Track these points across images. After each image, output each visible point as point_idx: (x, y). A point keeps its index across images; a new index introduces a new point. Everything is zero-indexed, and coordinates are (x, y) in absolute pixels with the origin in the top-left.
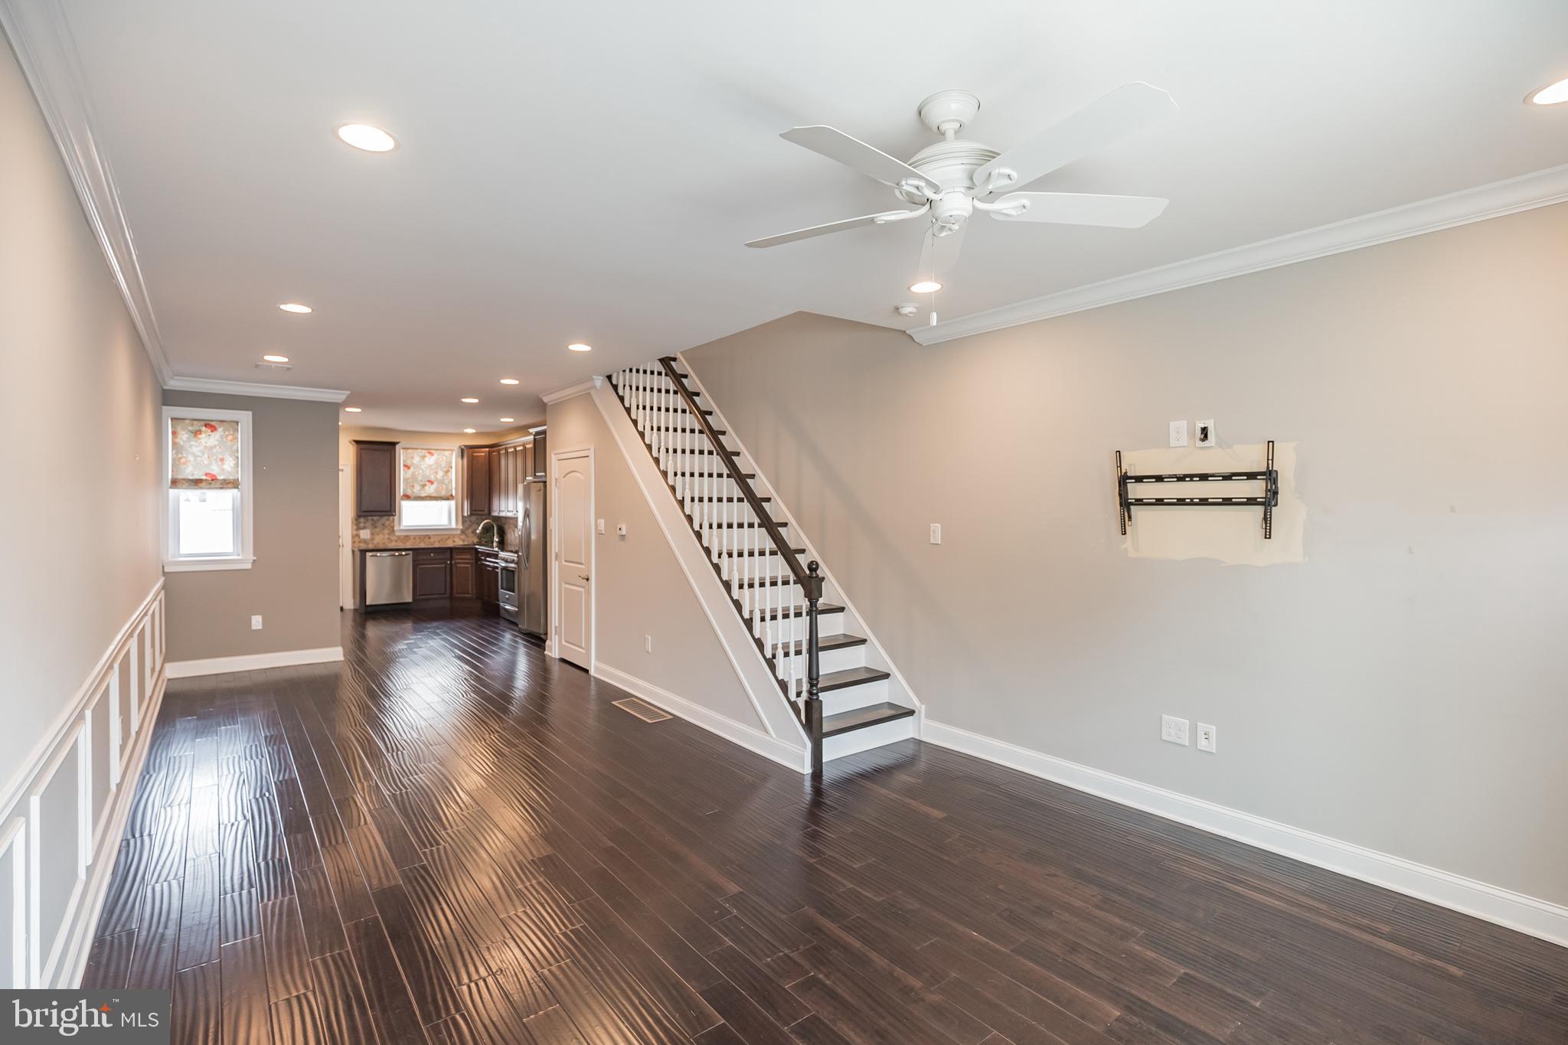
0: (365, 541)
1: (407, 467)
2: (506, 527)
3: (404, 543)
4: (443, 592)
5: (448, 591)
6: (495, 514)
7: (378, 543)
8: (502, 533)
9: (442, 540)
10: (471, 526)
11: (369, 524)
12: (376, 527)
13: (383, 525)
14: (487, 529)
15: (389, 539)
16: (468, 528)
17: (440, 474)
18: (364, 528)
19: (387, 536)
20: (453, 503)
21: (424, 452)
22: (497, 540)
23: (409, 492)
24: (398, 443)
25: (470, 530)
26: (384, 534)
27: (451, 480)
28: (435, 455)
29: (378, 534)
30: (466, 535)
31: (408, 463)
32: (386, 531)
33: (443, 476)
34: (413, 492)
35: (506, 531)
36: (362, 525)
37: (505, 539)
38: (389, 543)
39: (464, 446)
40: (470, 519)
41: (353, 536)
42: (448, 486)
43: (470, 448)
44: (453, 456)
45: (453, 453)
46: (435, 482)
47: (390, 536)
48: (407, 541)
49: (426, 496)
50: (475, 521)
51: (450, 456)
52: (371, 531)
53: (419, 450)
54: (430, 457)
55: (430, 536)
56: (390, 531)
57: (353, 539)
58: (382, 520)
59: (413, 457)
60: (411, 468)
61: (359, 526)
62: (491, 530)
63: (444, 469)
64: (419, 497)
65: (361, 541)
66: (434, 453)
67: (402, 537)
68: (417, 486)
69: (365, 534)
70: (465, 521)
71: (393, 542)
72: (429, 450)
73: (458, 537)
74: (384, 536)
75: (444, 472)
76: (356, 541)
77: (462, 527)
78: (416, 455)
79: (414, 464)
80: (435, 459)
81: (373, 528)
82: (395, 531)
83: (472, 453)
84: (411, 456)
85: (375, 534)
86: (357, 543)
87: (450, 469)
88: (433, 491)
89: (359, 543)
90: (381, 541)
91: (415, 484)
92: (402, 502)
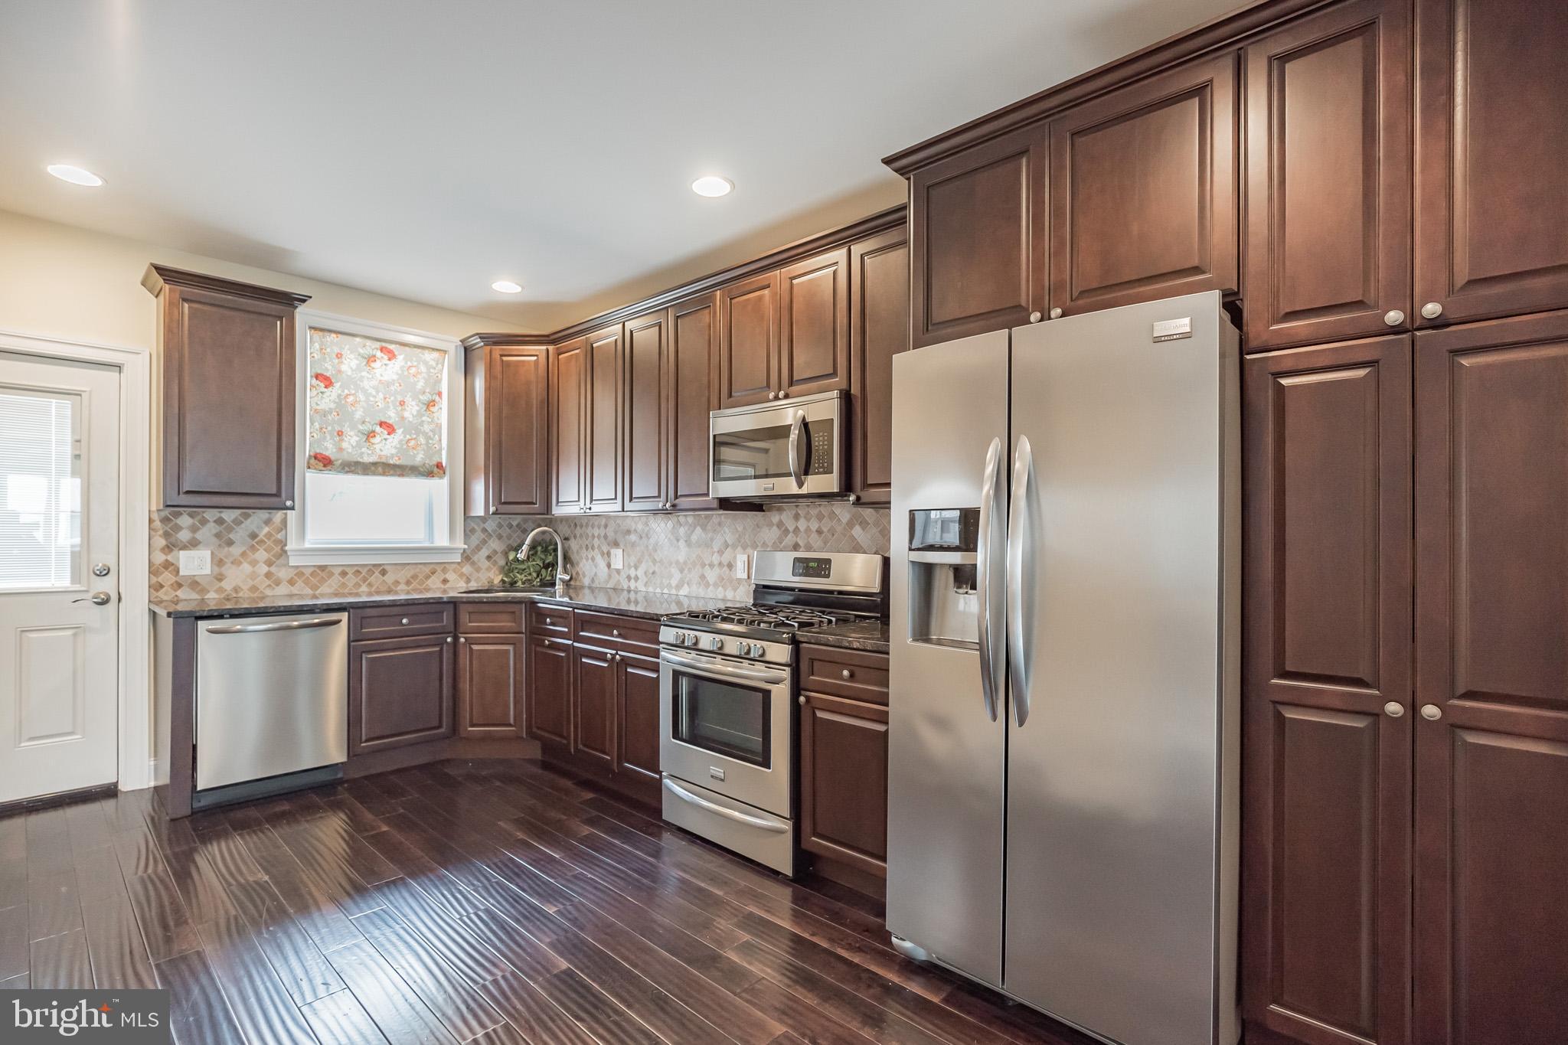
0: (194, 584)
1: (324, 380)
3: (315, 588)
4: (435, 724)
5: (447, 719)
6: (560, 510)
7: (236, 590)
9: (415, 577)
10: (484, 542)
11: (207, 532)
12: (230, 543)
13: (253, 536)
14: (537, 549)
15: (268, 575)
16: (478, 548)
17: (412, 409)
18: (193, 544)
19: (265, 569)
20: (441, 485)
21: (372, 347)
22: (564, 578)
23: (329, 449)
24: (303, 300)
26: (254, 563)
27: (440, 427)
28: (400, 358)
29: (236, 563)
30: (473, 564)
31: (328, 369)
32: (262, 555)
33: (420, 414)
34: (341, 449)
36: (184, 536)
37: (577, 575)
38: (268, 592)
39: (480, 338)
40: (482, 525)
41: (153, 571)
42: (430, 442)
43: (496, 343)
44: (443, 366)
45: (445, 352)
46: (399, 431)
47: (273, 569)
48: (323, 581)
49: (375, 464)
50: (494, 531)
51: (437, 364)
52: (212, 553)
53: (358, 339)
54: (388, 362)
55: (386, 567)
56: (274, 556)
57: (154, 579)
58: (249, 520)
59: (339, 356)
60: (337, 385)
61: (173, 540)
62: (539, 553)
63: (421, 397)
64: (357, 463)
65: (180, 585)
66: (396, 353)
67: (308, 572)
68: (352, 433)
69: (195, 563)
70: (473, 531)
71: (283, 590)
72: (384, 344)
73: (454, 571)
74: (254, 572)
75: (420, 405)
76: (162, 586)
77: (466, 547)
78: (346, 352)
79: (344, 375)
80: (402, 368)
81: (220, 545)
82: (288, 557)
83: (501, 356)
84: (336, 350)
85: (227, 566)
86: (166, 594)
87: (437, 398)
88: (394, 451)
89: (175, 591)
90: (245, 587)
91: (346, 429)
92: (310, 475)
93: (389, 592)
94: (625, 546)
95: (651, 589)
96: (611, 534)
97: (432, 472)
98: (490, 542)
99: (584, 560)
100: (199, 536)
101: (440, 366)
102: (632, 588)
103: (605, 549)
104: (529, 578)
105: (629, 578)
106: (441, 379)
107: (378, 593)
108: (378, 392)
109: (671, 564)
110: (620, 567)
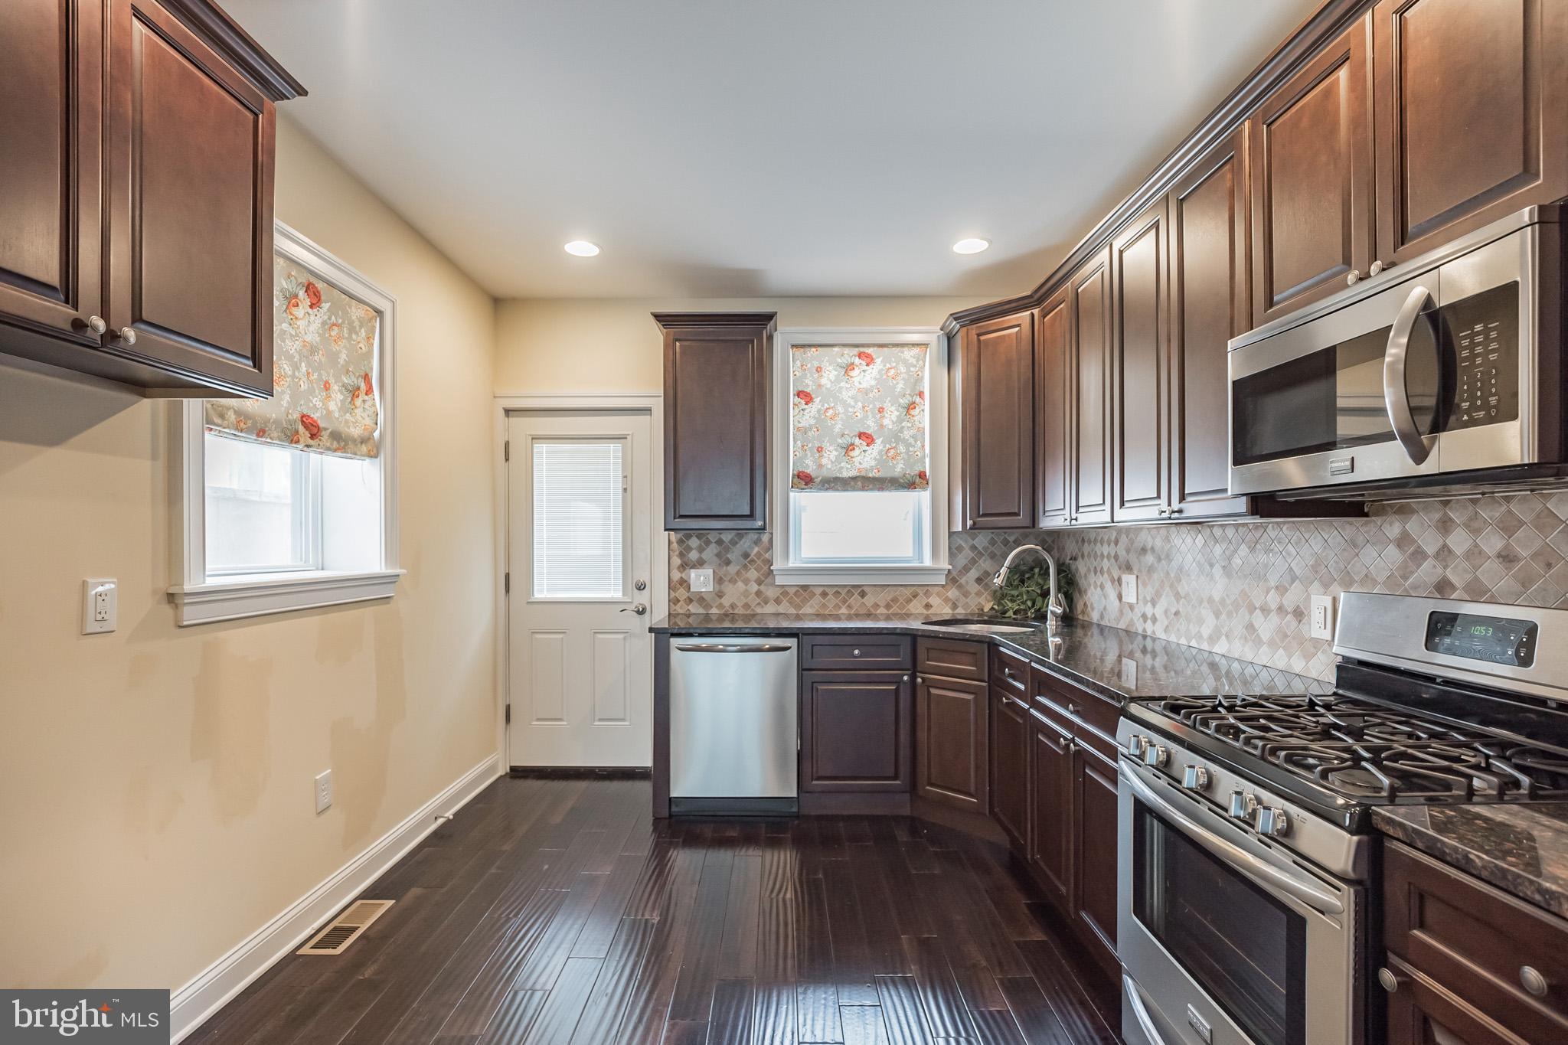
0: (701, 599)
1: (806, 396)
2: (1081, 567)
3: (798, 607)
4: (891, 773)
5: (905, 769)
6: (1054, 520)
7: (733, 606)
8: (1069, 586)
9: (895, 600)
10: (973, 561)
11: (713, 549)
12: (728, 563)
13: (746, 555)
14: (1026, 572)
15: (758, 593)
16: (966, 569)
17: (892, 415)
18: (700, 563)
19: (755, 587)
20: (924, 496)
21: (849, 356)
22: (1059, 611)
23: (810, 467)
25: (974, 574)
26: (746, 582)
27: (922, 431)
28: (878, 361)
29: (733, 581)
30: (960, 587)
31: (809, 386)
32: (753, 574)
33: (900, 420)
34: (820, 466)
35: (1082, 583)
36: (694, 555)
37: (1080, 606)
38: (759, 610)
39: (956, 319)
40: (971, 542)
41: (671, 587)
42: (911, 449)
43: (973, 322)
44: (924, 362)
45: (926, 345)
46: (879, 441)
47: (762, 588)
48: (805, 601)
49: (854, 479)
50: (986, 549)
51: (918, 361)
52: (714, 572)
53: (836, 349)
54: (866, 368)
55: (865, 589)
56: (762, 575)
57: (673, 594)
58: (743, 540)
59: (819, 370)
60: (817, 400)
61: (685, 559)
62: (1036, 576)
63: (901, 401)
64: (837, 480)
65: (691, 600)
66: (874, 357)
67: (792, 591)
68: (831, 448)
69: (701, 580)
70: (960, 549)
71: (770, 609)
72: (862, 349)
73: (938, 594)
74: (747, 590)
75: (900, 409)
76: (678, 601)
77: (950, 567)
78: (825, 365)
79: (824, 389)
80: (880, 371)
81: (720, 564)
82: (774, 576)
83: (979, 335)
84: (816, 364)
85: (726, 583)
86: (681, 608)
87: (918, 400)
88: (873, 463)
89: (688, 605)
90: (740, 604)
91: (826, 445)
92: (794, 495)
93: (869, 616)
94: (1140, 570)
95: (1173, 638)
96: (1122, 553)
97: (914, 483)
98: (981, 562)
99: (1092, 587)
100: (704, 556)
101: (921, 362)
102: (1149, 633)
103: (1116, 574)
104: (1022, 607)
105: (1144, 617)
106: (923, 377)
107: (858, 616)
108: (856, 403)
109: (1201, 603)
110: (1133, 600)
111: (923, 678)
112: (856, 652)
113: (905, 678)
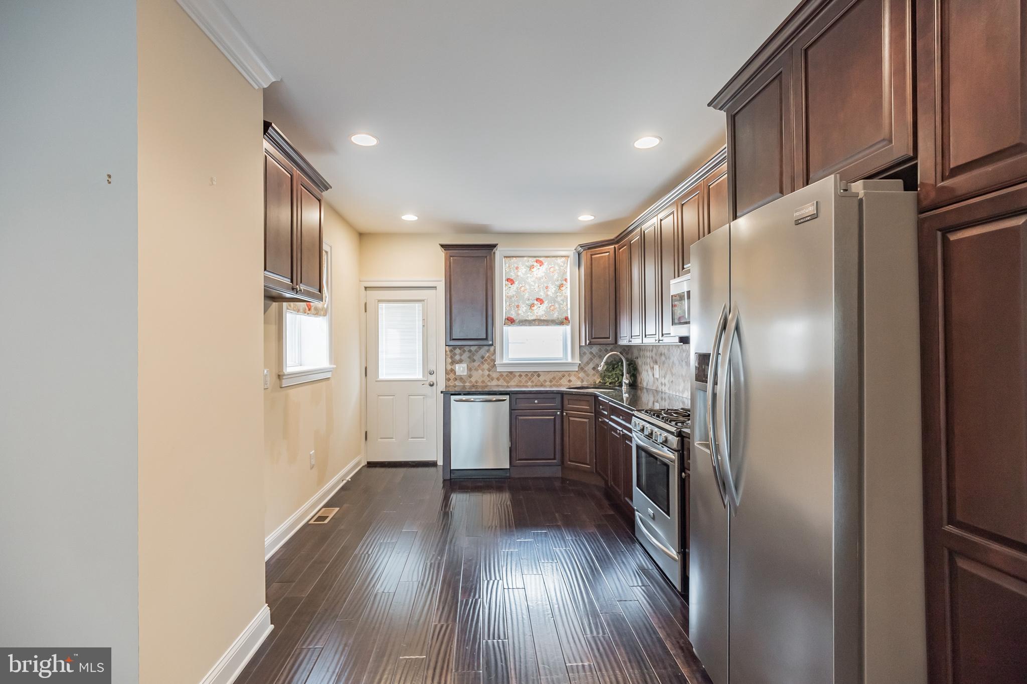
0: (461, 378)
1: (511, 281)
2: (640, 362)
3: (508, 382)
4: (552, 457)
5: (558, 456)
6: (623, 342)
7: (476, 382)
8: (634, 371)
9: (554, 378)
10: (591, 360)
11: (466, 356)
12: (474, 361)
13: (483, 357)
14: (613, 365)
15: (489, 376)
16: (588, 363)
17: (552, 290)
18: (461, 361)
19: (487, 373)
20: (568, 328)
21: (532, 261)
22: (627, 382)
23: (513, 315)
24: (495, 246)
25: (591, 365)
26: (483, 370)
27: (566, 297)
28: (546, 264)
29: (476, 370)
30: (585, 372)
31: (512, 276)
32: (486, 366)
33: (556, 292)
34: (518, 314)
35: (640, 369)
36: (457, 358)
37: (639, 380)
38: (489, 384)
39: (581, 247)
40: (590, 350)
41: (447, 373)
42: (561, 306)
43: (589, 248)
44: (567, 264)
45: (568, 257)
46: (546, 302)
47: (491, 373)
48: (511, 379)
49: (534, 320)
50: (597, 353)
51: (564, 264)
52: (467, 365)
53: (525, 258)
54: (539, 267)
55: (540, 373)
56: (491, 367)
57: (447, 376)
58: (481, 350)
59: (517, 268)
60: (516, 283)
61: (453, 359)
62: (620, 366)
63: (557, 283)
64: (526, 321)
65: (456, 379)
66: (543, 262)
67: (505, 374)
68: (523, 306)
69: (461, 369)
70: (585, 353)
71: (494, 383)
72: (538, 259)
73: (574, 375)
74: (483, 374)
75: (556, 287)
76: (450, 379)
77: (580, 362)
78: (520, 265)
79: (519, 277)
80: (546, 269)
81: (470, 362)
82: (496, 367)
83: (592, 255)
84: (516, 266)
85: (473, 371)
86: (451, 383)
87: (564, 282)
88: (543, 313)
89: (455, 381)
90: (480, 381)
91: (521, 304)
92: (505, 328)
93: (542, 386)
94: (660, 363)
95: (671, 392)
96: (654, 356)
97: (563, 322)
98: (595, 360)
99: (644, 372)
100: (463, 357)
101: (566, 265)
102: (663, 391)
103: (652, 364)
104: (613, 381)
105: (662, 384)
106: (566, 272)
107: (536, 386)
108: (535, 284)
109: (679, 377)
110: (658, 377)
111: (566, 413)
112: (536, 401)
113: (558, 413)
